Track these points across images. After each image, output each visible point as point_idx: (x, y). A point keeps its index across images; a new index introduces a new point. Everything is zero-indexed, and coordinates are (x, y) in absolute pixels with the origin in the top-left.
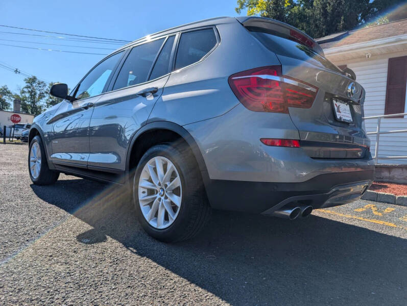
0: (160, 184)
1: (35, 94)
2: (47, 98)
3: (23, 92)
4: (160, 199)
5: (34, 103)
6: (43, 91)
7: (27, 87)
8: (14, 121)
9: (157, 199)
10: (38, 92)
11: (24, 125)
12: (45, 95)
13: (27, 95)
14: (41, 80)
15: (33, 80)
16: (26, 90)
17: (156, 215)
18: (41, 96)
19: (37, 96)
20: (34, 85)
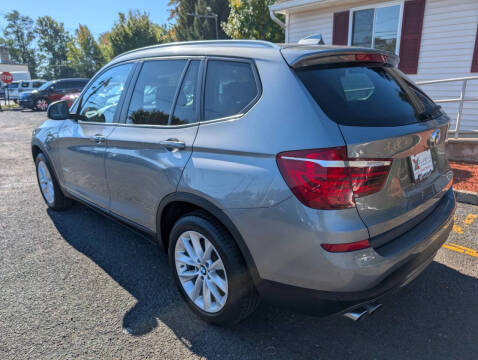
0: (199, 261)
1: (22, 34)
2: (38, 39)
3: (7, 34)
4: (202, 278)
5: (23, 46)
6: (31, 30)
7: (11, 26)
8: (6, 81)
9: (199, 278)
10: (26, 32)
11: (17, 84)
12: (35, 34)
13: (13, 37)
14: (25, 16)
15: (14, 17)
16: (9, 30)
17: (201, 293)
18: (31, 37)
19: (25, 37)
20: (18, 22)
